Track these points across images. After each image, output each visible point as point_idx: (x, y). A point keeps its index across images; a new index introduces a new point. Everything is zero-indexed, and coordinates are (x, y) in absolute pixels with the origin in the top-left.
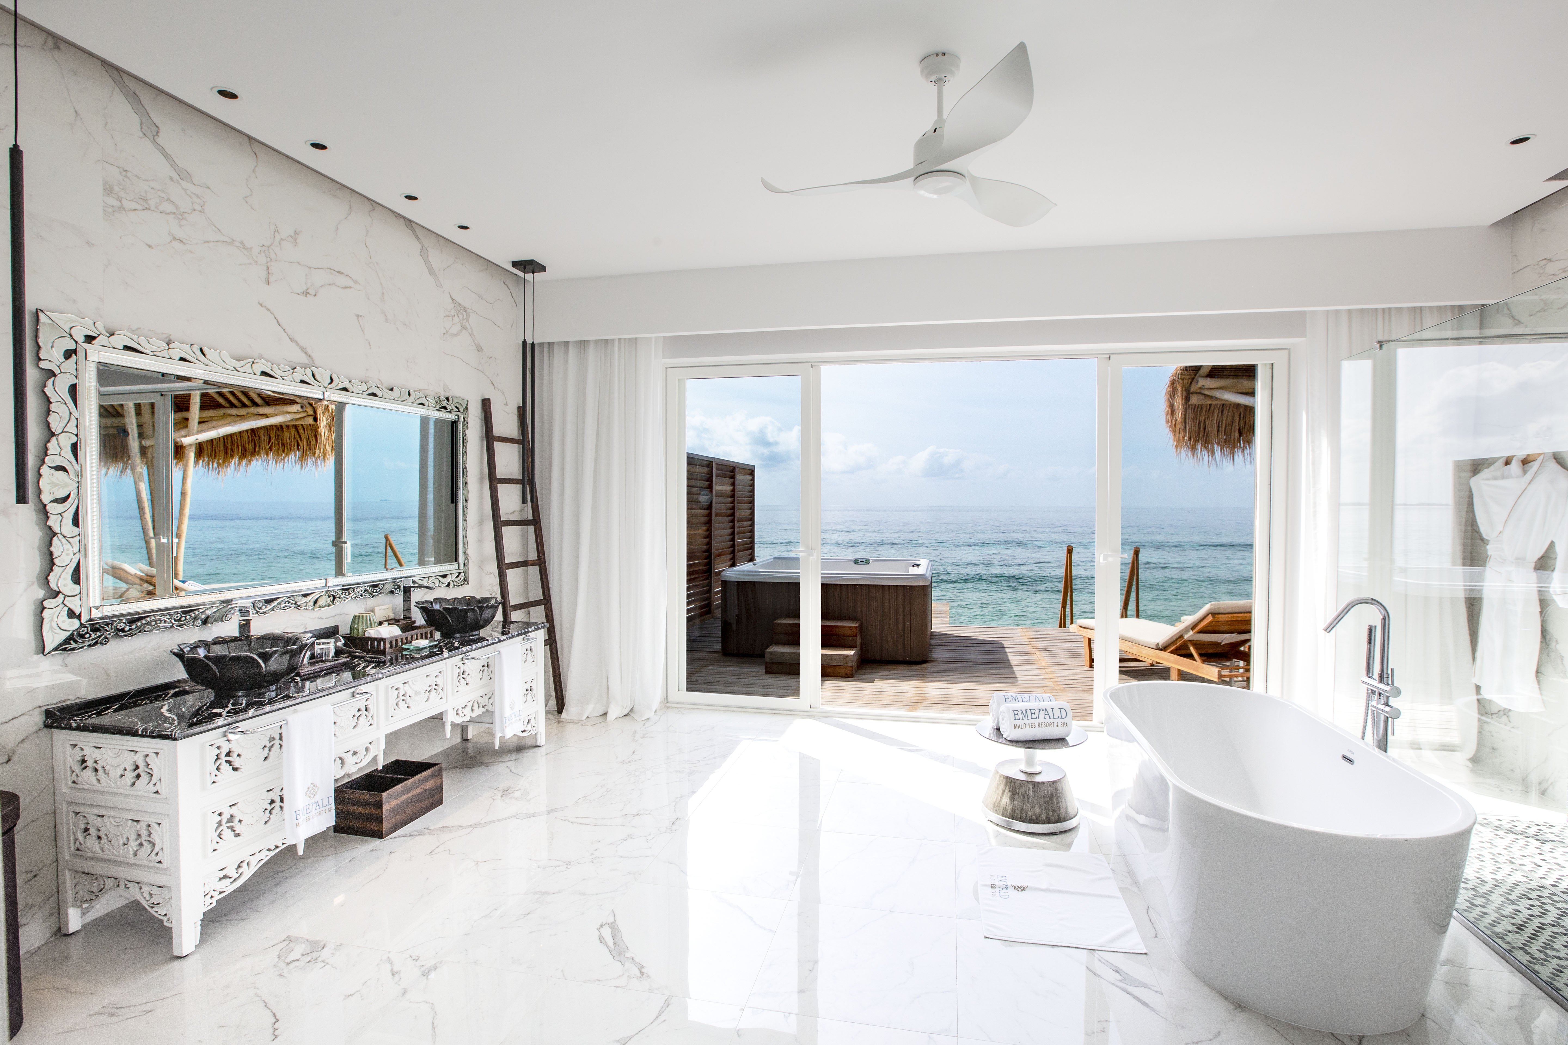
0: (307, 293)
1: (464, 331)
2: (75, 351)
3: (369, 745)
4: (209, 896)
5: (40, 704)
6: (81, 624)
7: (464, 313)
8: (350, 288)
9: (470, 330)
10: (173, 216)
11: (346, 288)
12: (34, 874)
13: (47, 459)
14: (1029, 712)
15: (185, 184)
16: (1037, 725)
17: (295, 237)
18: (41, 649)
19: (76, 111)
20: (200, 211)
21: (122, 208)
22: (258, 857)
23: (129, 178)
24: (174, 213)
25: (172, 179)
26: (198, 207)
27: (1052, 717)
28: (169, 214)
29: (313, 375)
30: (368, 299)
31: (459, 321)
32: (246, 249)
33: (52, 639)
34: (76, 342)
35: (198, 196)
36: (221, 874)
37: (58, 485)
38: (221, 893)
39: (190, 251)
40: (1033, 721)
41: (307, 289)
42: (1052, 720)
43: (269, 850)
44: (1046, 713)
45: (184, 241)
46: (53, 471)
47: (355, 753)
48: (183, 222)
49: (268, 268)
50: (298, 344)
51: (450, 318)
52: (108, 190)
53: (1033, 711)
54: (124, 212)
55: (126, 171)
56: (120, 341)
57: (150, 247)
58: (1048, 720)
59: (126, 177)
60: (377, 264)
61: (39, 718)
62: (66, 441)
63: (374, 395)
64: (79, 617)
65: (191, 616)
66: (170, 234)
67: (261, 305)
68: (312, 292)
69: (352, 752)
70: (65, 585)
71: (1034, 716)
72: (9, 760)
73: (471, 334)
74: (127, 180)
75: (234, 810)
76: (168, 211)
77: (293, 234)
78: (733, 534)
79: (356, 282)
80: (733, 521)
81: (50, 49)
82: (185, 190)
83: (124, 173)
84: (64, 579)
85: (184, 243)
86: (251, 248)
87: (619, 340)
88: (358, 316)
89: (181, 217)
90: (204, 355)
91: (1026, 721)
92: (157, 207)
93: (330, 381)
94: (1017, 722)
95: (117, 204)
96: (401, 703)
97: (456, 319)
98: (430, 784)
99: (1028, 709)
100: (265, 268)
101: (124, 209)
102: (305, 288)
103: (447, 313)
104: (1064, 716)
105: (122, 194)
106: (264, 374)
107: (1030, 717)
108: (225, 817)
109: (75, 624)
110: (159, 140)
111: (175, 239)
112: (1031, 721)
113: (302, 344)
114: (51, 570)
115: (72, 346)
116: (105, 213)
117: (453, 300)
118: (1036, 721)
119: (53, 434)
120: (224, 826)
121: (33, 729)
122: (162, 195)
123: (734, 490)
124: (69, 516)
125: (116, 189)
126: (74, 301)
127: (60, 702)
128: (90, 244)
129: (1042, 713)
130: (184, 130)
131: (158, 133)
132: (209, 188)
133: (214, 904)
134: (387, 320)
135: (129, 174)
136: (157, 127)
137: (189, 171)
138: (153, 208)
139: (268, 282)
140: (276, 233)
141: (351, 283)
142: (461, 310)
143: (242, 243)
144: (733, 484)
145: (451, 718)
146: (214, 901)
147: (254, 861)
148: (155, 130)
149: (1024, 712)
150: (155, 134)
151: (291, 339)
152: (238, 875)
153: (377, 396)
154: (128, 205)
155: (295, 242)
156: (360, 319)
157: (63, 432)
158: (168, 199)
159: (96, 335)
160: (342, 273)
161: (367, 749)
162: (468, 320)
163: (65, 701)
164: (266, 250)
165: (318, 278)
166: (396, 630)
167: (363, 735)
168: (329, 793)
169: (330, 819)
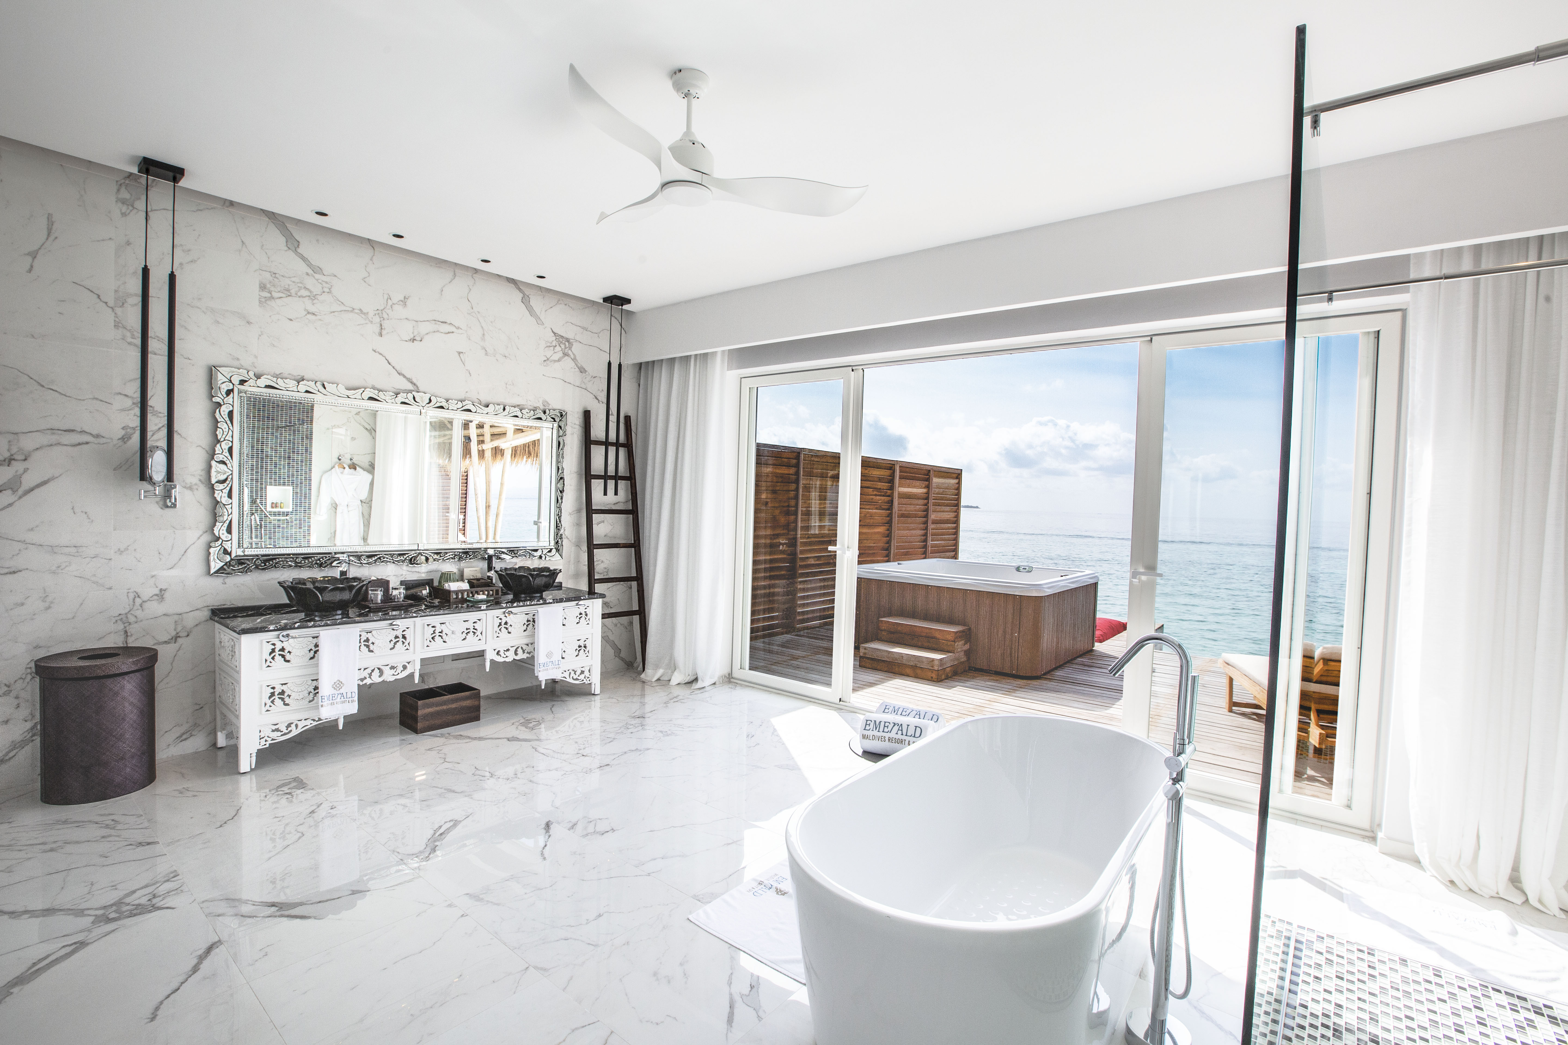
0: (413, 340)
1: (566, 357)
2: (232, 390)
3: (407, 664)
4: (264, 739)
5: (208, 604)
6: (231, 559)
7: (567, 343)
8: (453, 332)
9: (572, 356)
10: (308, 298)
11: (449, 333)
12: (201, 706)
13: (215, 456)
14: (882, 724)
15: (317, 276)
16: (887, 739)
17: (404, 302)
18: (208, 572)
19: (242, 242)
20: (328, 292)
21: (272, 298)
22: (303, 723)
23: (277, 278)
24: (309, 296)
25: (307, 274)
26: (327, 290)
27: (904, 733)
28: (305, 297)
29: (414, 398)
30: (470, 339)
31: (560, 349)
32: (364, 314)
33: (215, 565)
34: (233, 384)
35: (326, 283)
36: (274, 727)
37: (221, 472)
38: (273, 740)
39: (320, 320)
40: (884, 734)
41: (414, 337)
42: (904, 737)
43: (314, 720)
44: (900, 729)
45: (316, 313)
46: (218, 464)
47: (393, 668)
48: (314, 302)
49: (381, 325)
50: (404, 376)
51: (552, 348)
52: (263, 287)
53: (887, 724)
54: (273, 300)
55: (275, 273)
56: (262, 382)
57: (291, 320)
58: (899, 736)
59: (275, 277)
60: (479, 312)
61: (207, 613)
62: (225, 446)
63: (469, 411)
64: (230, 554)
65: (309, 561)
66: (305, 310)
67: (375, 351)
68: (418, 338)
69: (390, 666)
70: (223, 534)
71: (886, 730)
72: (188, 636)
73: (574, 360)
74: (275, 279)
75: (284, 688)
76: (304, 296)
77: (403, 299)
78: (926, 535)
79: (458, 328)
80: (926, 523)
81: (227, 207)
82: (317, 280)
83: (274, 275)
84: (223, 530)
85: (316, 315)
86: (368, 313)
87: (696, 355)
88: (459, 353)
89: (313, 298)
90: (325, 388)
91: (876, 733)
92: (296, 294)
93: (428, 401)
94: (866, 733)
95: (269, 295)
96: (437, 638)
97: (558, 348)
98: (467, 703)
99: (883, 721)
100: (379, 325)
101: (273, 298)
102: (412, 336)
103: (549, 344)
104: (917, 734)
105: (272, 289)
106: (371, 399)
107: (881, 730)
108: (277, 691)
109: (228, 558)
110: (299, 250)
111: (309, 313)
112: (881, 734)
113: (408, 376)
114: (215, 525)
115: (231, 387)
116: (260, 302)
117: (555, 333)
118: (887, 735)
119: (219, 441)
120: (276, 697)
121: (204, 619)
122: (300, 285)
123: (928, 493)
124: (226, 491)
125: (268, 286)
126: (238, 359)
127: (220, 605)
128: (249, 323)
129: (896, 728)
130: (317, 240)
131: (299, 245)
132: (335, 276)
133: (267, 746)
134: (486, 354)
135: (277, 275)
136: (298, 242)
137: (320, 267)
138: (293, 294)
139: (381, 335)
140: (389, 300)
141: (453, 329)
142: (564, 341)
143: (360, 310)
144: (928, 487)
145: (490, 655)
146: (268, 743)
147: (301, 725)
148: (296, 244)
149: (877, 724)
150: (296, 246)
151: (399, 374)
152: (287, 731)
153: (471, 411)
154: (275, 295)
155: (405, 305)
156: (461, 355)
157: (225, 440)
158: (305, 288)
159: (247, 380)
160: (446, 323)
161: (405, 667)
162: (570, 348)
163: (224, 605)
164: (380, 313)
165: (424, 328)
166: (465, 586)
167: (400, 656)
168: (352, 689)
169: (353, 708)
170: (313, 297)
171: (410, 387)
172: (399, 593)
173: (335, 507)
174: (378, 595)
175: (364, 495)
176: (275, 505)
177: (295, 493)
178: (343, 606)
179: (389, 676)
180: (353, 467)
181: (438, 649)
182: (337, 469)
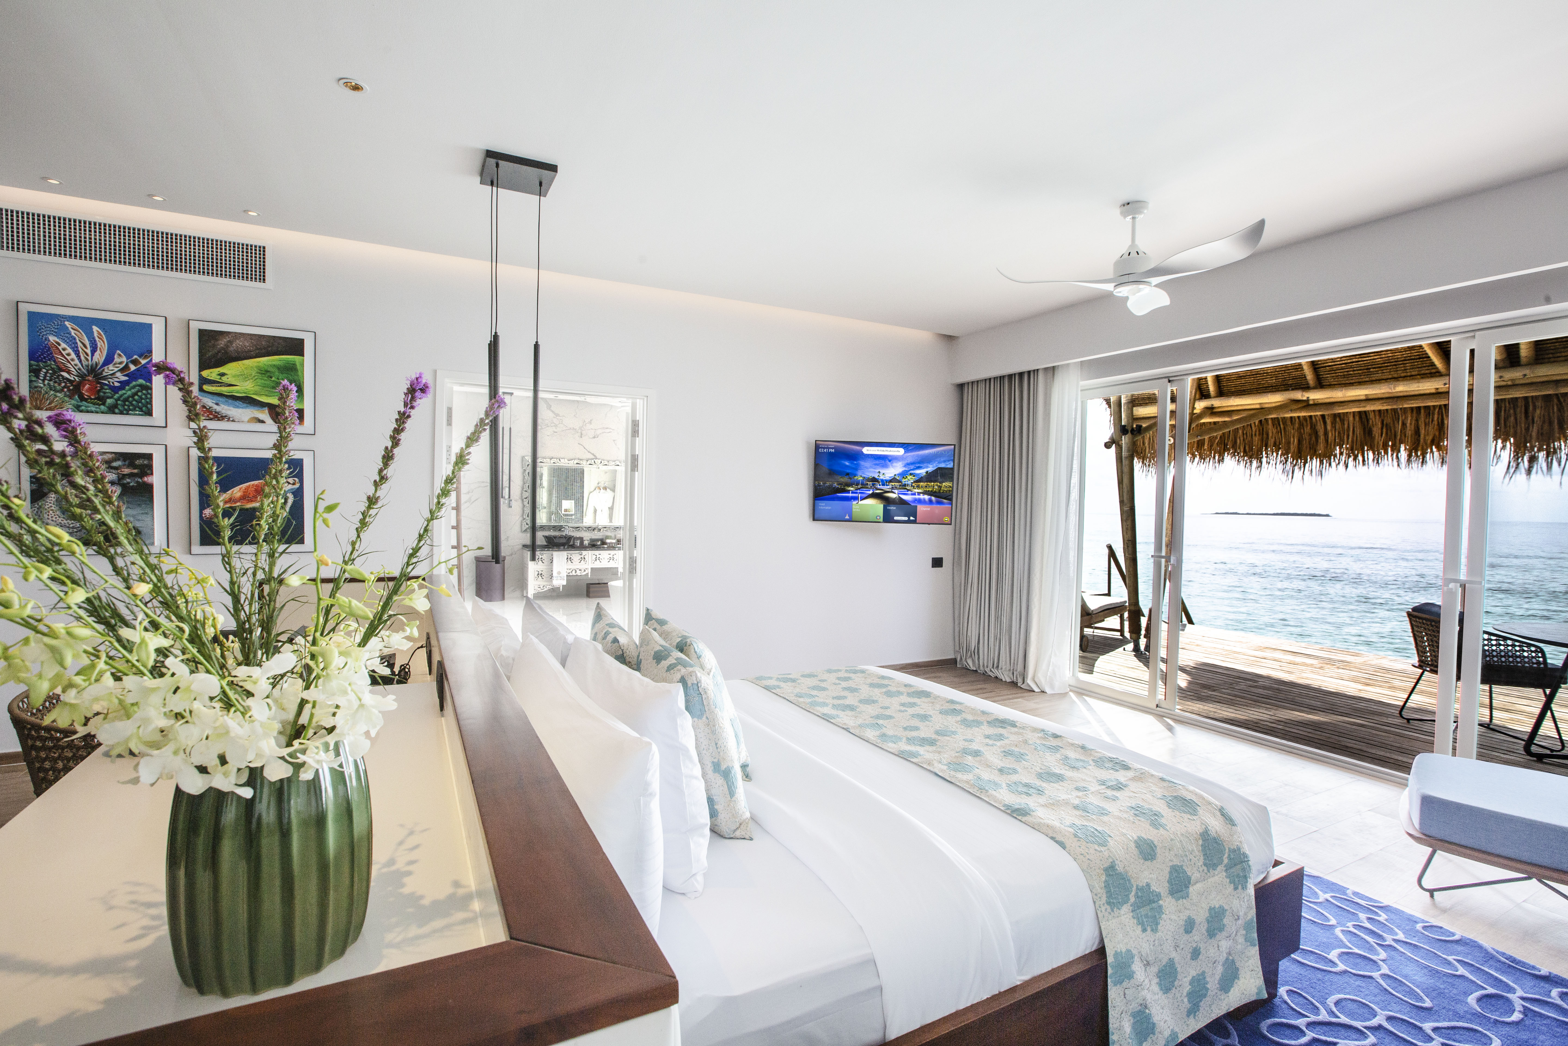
3: (586, 570)
4: (536, 591)
22: (548, 587)
36: (539, 587)
38: (538, 592)
43: (552, 586)
69: (579, 570)
96: (599, 560)
133: (537, 594)
152: (543, 589)
164: (581, 428)
165: (598, 432)
166: (614, 541)
167: (583, 566)
168: (564, 574)
169: (565, 583)
170: (556, 426)
171: (593, 457)
172: (586, 543)
173: (595, 511)
174: (578, 543)
175: (610, 505)
176: (566, 510)
177: (575, 504)
178: (563, 545)
179: (578, 573)
180: (605, 488)
181: (598, 565)
182: (597, 490)
